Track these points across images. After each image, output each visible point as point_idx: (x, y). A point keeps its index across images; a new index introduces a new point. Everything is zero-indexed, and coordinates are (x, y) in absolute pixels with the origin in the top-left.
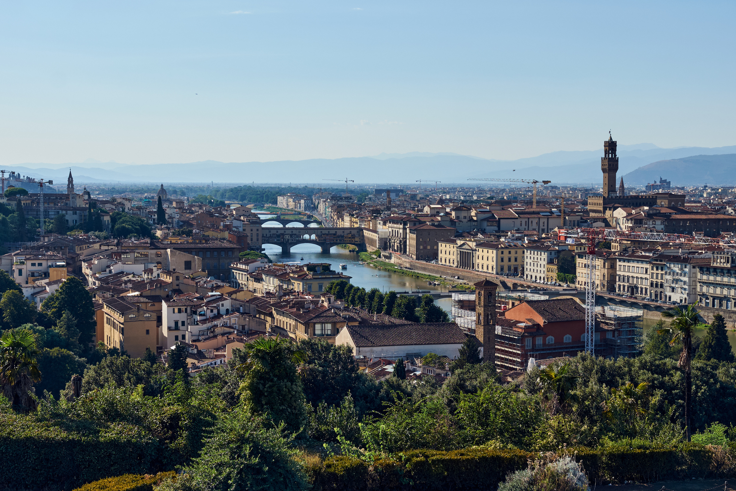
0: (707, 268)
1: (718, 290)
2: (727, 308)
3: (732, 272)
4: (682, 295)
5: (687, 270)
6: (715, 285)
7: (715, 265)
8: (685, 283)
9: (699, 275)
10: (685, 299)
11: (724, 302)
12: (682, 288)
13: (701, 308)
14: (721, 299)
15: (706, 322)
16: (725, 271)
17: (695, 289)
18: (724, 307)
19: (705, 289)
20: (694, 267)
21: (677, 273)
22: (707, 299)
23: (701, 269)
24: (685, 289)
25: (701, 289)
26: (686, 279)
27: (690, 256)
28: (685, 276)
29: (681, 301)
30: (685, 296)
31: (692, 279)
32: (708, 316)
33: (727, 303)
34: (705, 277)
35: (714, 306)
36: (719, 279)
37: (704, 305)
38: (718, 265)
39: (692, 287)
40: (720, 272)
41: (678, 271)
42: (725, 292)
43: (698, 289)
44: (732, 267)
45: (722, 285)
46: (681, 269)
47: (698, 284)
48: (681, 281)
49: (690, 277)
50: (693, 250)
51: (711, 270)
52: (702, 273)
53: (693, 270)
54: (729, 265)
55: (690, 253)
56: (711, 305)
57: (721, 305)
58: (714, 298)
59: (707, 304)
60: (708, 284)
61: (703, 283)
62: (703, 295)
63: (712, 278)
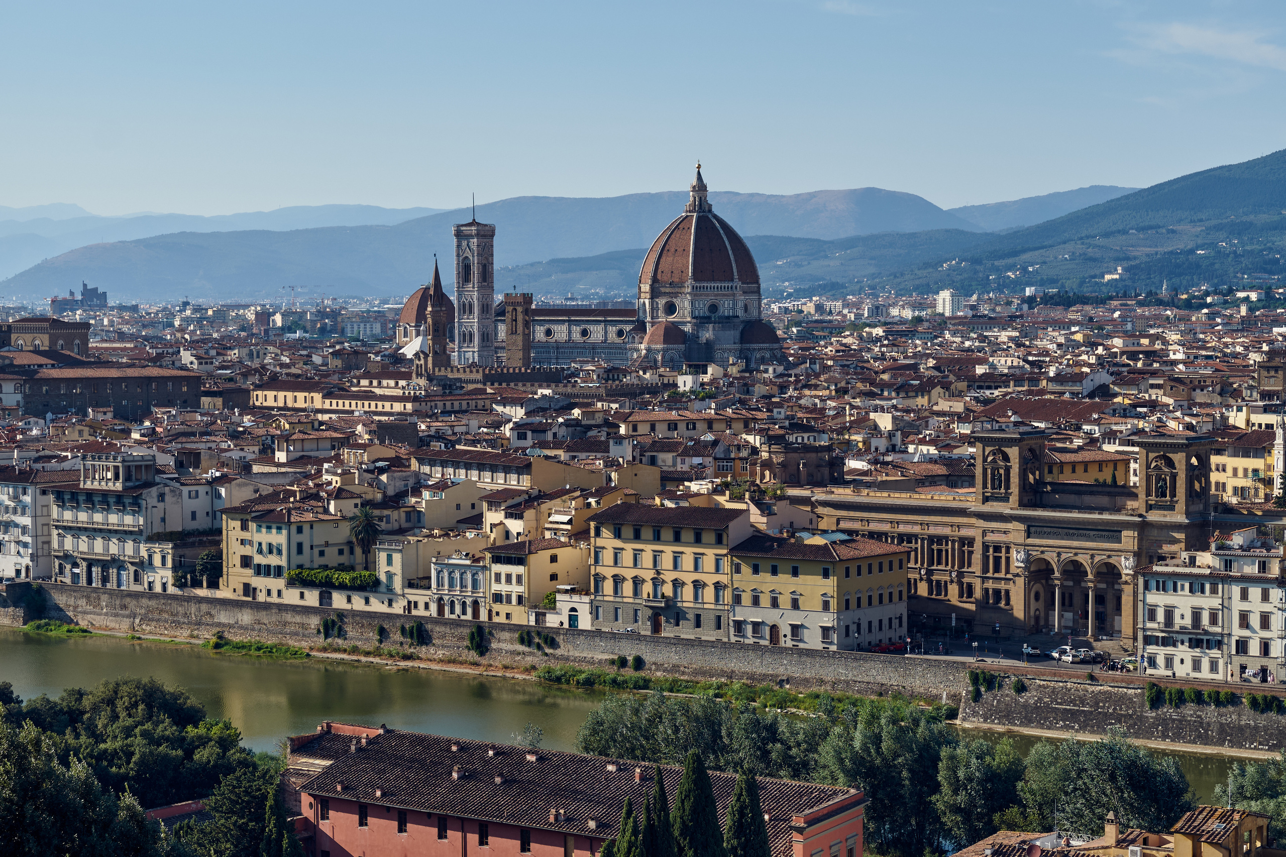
0: (73, 494)
1: (99, 545)
2: (119, 585)
3: (127, 501)
4: (19, 560)
5: (27, 499)
6: (92, 532)
7: (89, 485)
8: (24, 530)
9: (55, 511)
10: (27, 568)
11: (113, 572)
12: (18, 542)
13: (62, 587)
14: (105, 565)
15: (70, 621)
16: (112, 500)
17: (49, 543)
18: (112, 585)
19: (69, 543)
20: (44, 493)
21: (7, 507)
22: (75, 565)
23: (59, 497)
24: (25, 545)
25: (61, 544)
26: (26, 521)
27: (38, 466)
28: (23, 513)
29: (18, 572)
30: (27, 561)
31: (41, 521)
32: (76, 607)
33: (119, 575)
34: (68, 515)
35: (90, 581)
36: (98, 517)
37: (68, 580)
38: (96, 485)
39: (40, 539)
40: (101, 502)
41: (7, 502)
42: (114, 548)
43: (55, 545)
44: (125, 489)
45: (107, 533)
46: (15, 498)
47: (55, 532)
48: (17, 525)
49: (35, 517)
50: (47, 453)
51: (82, 498)
52: (62, 506)
53: (42, 499)
54: (119, 486)
55: (37, 460)
56: (83, 581)
57: (105, 579)
58: (91, 564)
59: (75, 577)
60: (76, 531)
61: (65, 528)
62: (66, 557)
63: (83, 516)
